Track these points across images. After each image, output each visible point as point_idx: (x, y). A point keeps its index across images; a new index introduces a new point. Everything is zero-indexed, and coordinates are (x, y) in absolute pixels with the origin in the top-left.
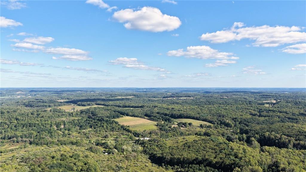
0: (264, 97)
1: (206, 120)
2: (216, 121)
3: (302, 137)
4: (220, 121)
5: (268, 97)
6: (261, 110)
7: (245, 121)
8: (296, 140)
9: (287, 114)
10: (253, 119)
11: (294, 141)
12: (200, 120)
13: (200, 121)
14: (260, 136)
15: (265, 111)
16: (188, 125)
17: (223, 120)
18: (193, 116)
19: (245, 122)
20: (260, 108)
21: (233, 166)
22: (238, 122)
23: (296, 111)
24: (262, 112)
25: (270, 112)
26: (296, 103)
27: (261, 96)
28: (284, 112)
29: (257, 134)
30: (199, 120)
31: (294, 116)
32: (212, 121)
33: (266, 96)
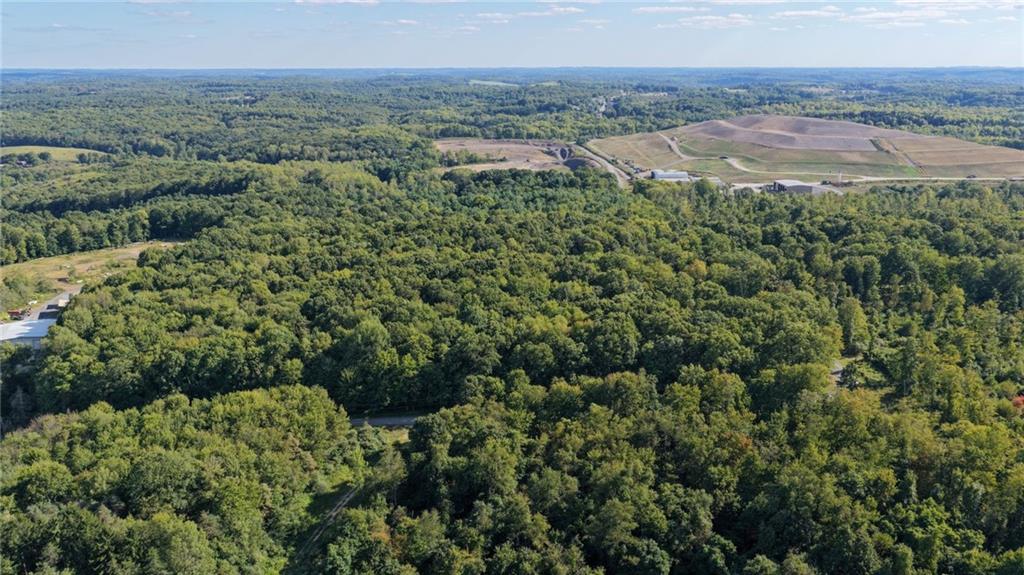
0: (213, 88)
1: (86, 143)
2: (119, 146)
3: (341, 145)
4: (131, 143)
5: (223, 88)
6: (228, 114)
7: (202, 137)
8: (332, 151)
9: (294, 119)
10: (220, 132)
11: (328, 152)
12: (69, 147)
13: (68, 149)
14: (257, 154)
15: (239, 117)
16: (40, 161)
17: (138, 140)
18: (40, 137)
19: (203, 141)
20: (224, 111)
21: (244, 183)
22: (184, 142)
23: (311, 113)
24: (232, 119)
25: (251, 117)
26: (306, 98)
27: (203, 86)
28: (286, 116)
29: (250, 151)
30: (64, 146)
31: (310, 121)
32: (108, 146)
33: (218, 85)
